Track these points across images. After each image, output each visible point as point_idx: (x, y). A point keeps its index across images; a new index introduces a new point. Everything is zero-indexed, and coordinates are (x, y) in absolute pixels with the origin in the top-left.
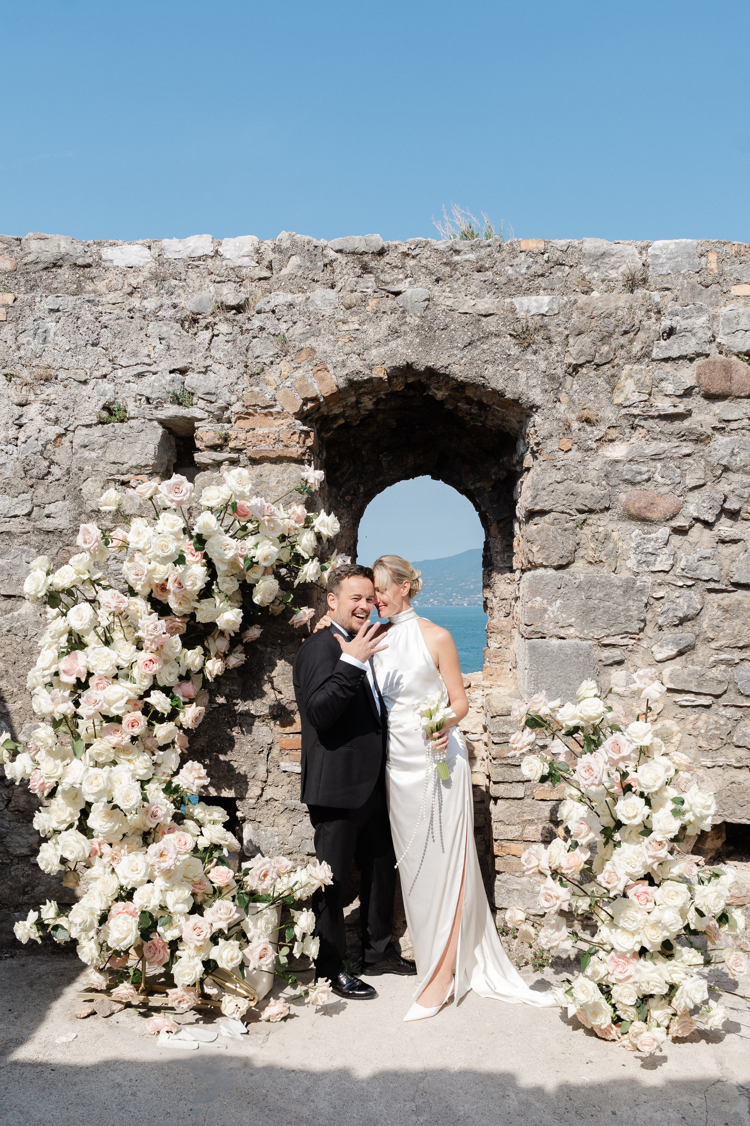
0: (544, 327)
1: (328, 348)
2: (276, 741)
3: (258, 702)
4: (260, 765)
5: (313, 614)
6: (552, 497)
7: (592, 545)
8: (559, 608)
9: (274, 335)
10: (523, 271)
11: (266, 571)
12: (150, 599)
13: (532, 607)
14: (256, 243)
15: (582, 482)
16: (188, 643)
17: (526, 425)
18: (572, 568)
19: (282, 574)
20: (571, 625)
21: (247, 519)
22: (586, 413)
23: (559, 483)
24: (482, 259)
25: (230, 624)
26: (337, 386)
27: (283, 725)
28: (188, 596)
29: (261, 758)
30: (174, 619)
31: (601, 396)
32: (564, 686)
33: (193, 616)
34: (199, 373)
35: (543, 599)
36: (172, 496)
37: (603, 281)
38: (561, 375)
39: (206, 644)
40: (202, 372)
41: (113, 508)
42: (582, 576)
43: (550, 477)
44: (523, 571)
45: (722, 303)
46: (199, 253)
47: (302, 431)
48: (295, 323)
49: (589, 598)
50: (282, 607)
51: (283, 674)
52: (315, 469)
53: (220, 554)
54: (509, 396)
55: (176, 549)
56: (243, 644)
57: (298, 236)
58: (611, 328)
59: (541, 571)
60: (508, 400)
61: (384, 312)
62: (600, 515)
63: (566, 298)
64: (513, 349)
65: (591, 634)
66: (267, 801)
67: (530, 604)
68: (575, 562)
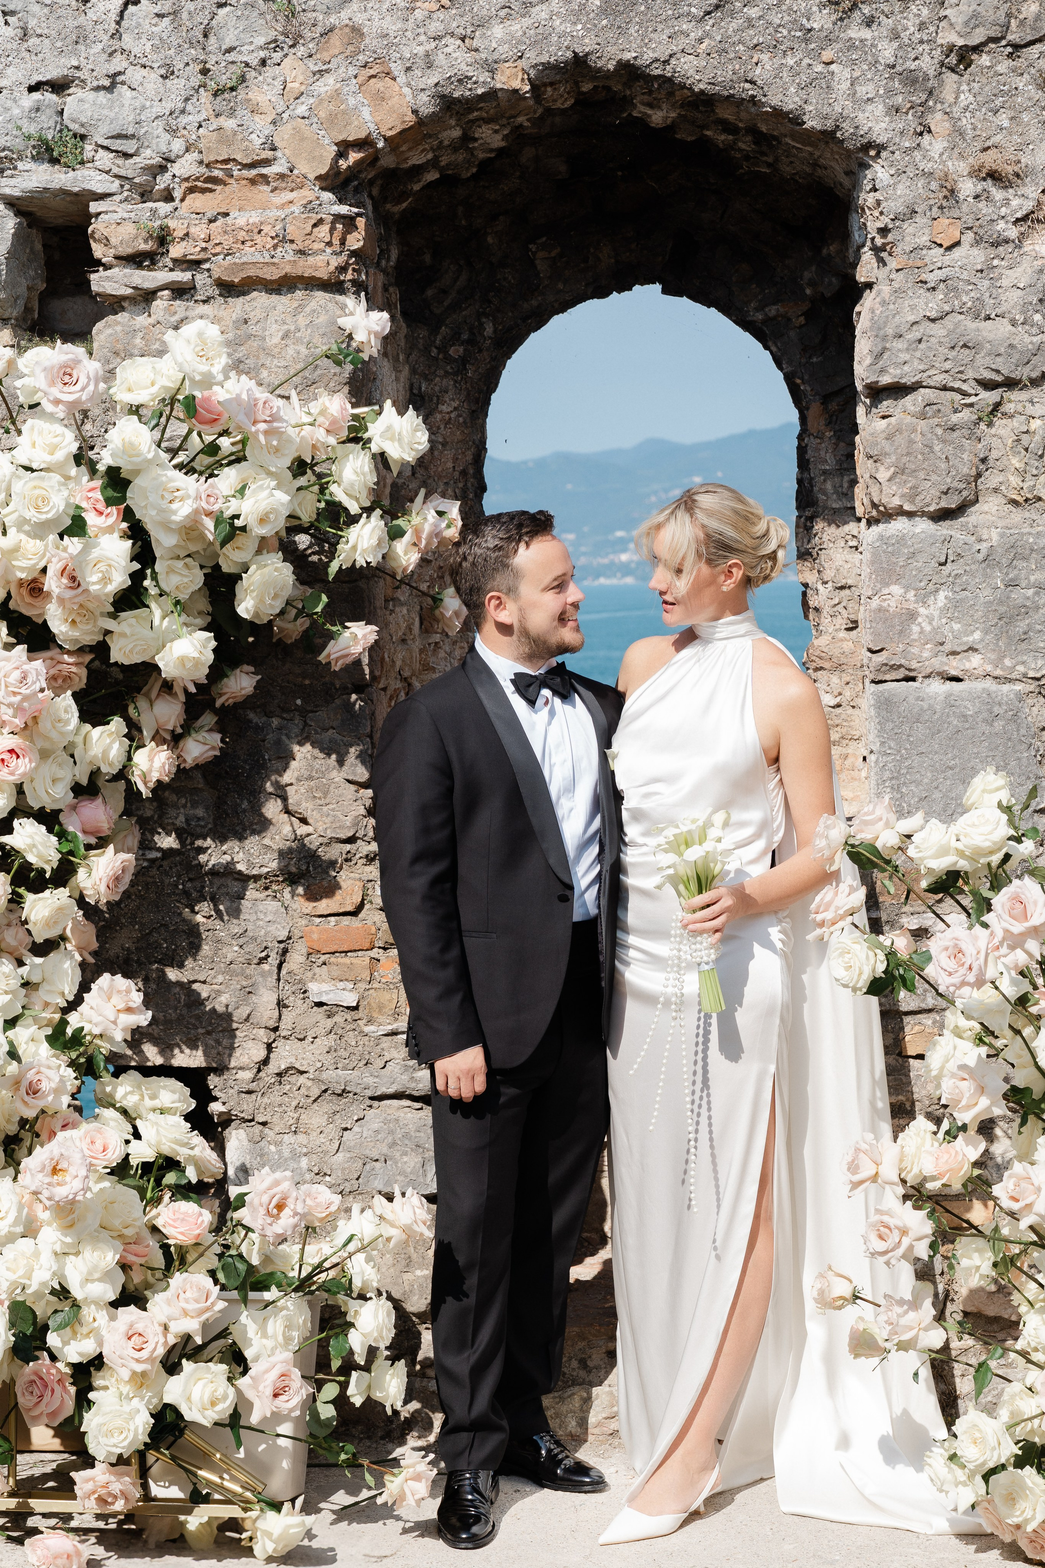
1: (391, 25)
2: (297, 933)
3: (252, 842)
4: (262, 991)
5: (373, 637)
6: (918, 354)
7: (1016, 462)
8: (945, 610)
11: (263, 546)
12: (6, 612)
13: (880, 610)
15: (988, 318)
16: (93, 710)
18: (973, 517)
19: (302, 547)
20: (971, 649)
21: (219, 428)
22: (990, 160)
23: (933, 320)
25: (189, 665)
26: (415, 112)
27: (312, 896)
28: (90, 606)
29: (263, 974)
30: (59, 657)
31: (1025, 117)
33: (101, 649)
34: (98, 89)
35: (907, 588)
36: (56, 392)
38: (932, 73)
39: (131, 711)
40: (104, 88)
42: (995, 536)
43: (912, 308)
47: (338, 217)
49: (1012, 584)
50: (303, 624)
51: (310, 778)
53: (161, 511)
54: (811, 123)
55: (68, 505)
56: (216, 711)
59: (899, 525)
60: (811, 132)
62: (1034, 392)
64: (817, 16)
65: (1021, 668)
66: (279, 1075)
67: (875, 603)
68: (977, 501)
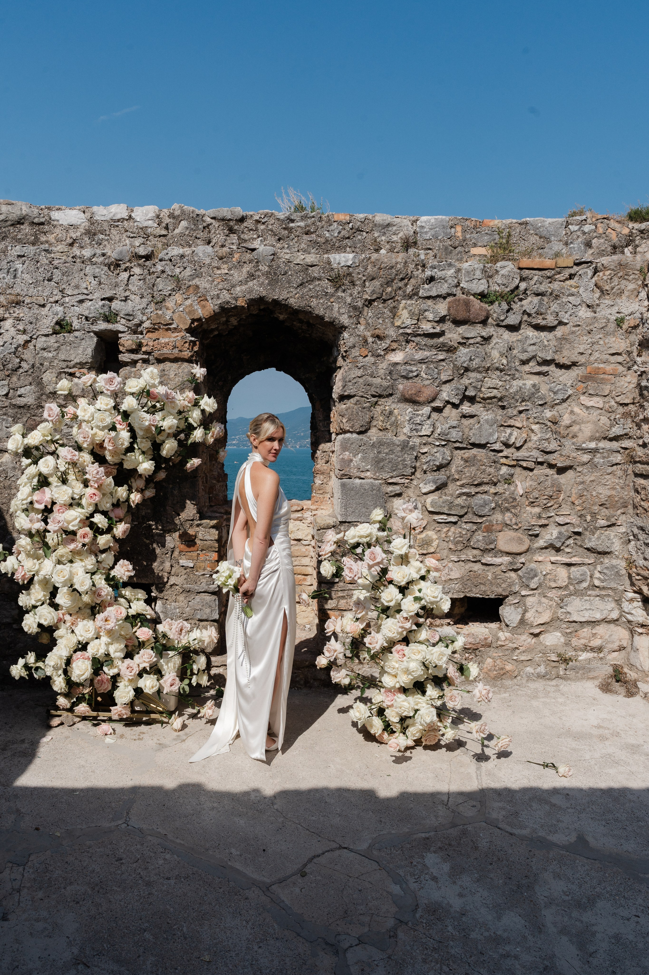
0: (350, 274)
1: (207, 286)
2: (176, 546)
4: (166, 562)
5: (200, 462)
6: (355, 387)
7: (381, 418)
8: (360, 459)
9: (171, 276)
10: (336, 235)
11: (169, 436)
12: (92, 453)
13: (343, 459)
14: (157, 211)
15: (374, 377)
16: (118, 482)
17: (339, 340)
18: (369, 433)
19: (180, 437)
20: (368, 471)
21: (156, 400)
22: (377, 332)
23: (360, 377)
24: (308, 226)
25: (147, 470)
26: (214, 311)
28: (118, 452)
29: (167, 557)
30: (109, 466)
31: (387, 320)
32: (364, 510)
33: (121, 464)
34: (121, 300)
35: (350, 453)
36: (107, 387)
37: (388, 242)
38: (360, 307)
39: (129, 483)
40: (123, 300)
41: (66, 392)
42: (375, 439)
43: (354, 373)
44: (337, 434)
45: (465, 260)
46: (118, 217)
47: (191, 341)
48: (185, 268)
49: (379, 452)
50: (179, 458)
52: (201, 367)
53: (139, 424)
54: (326, 319)
55: (110, 421)
56: (154, 483)
57: (186, 207)
58: (393, 276)
59: (348, 435)
60: (326, 322)
61: (244, 262)
62: (386, 399)
63: (363, 255)
64: (329, 288)
65: (380, 476)
66: (171, 586)
67: (341, 457)
68: (370, 429)
